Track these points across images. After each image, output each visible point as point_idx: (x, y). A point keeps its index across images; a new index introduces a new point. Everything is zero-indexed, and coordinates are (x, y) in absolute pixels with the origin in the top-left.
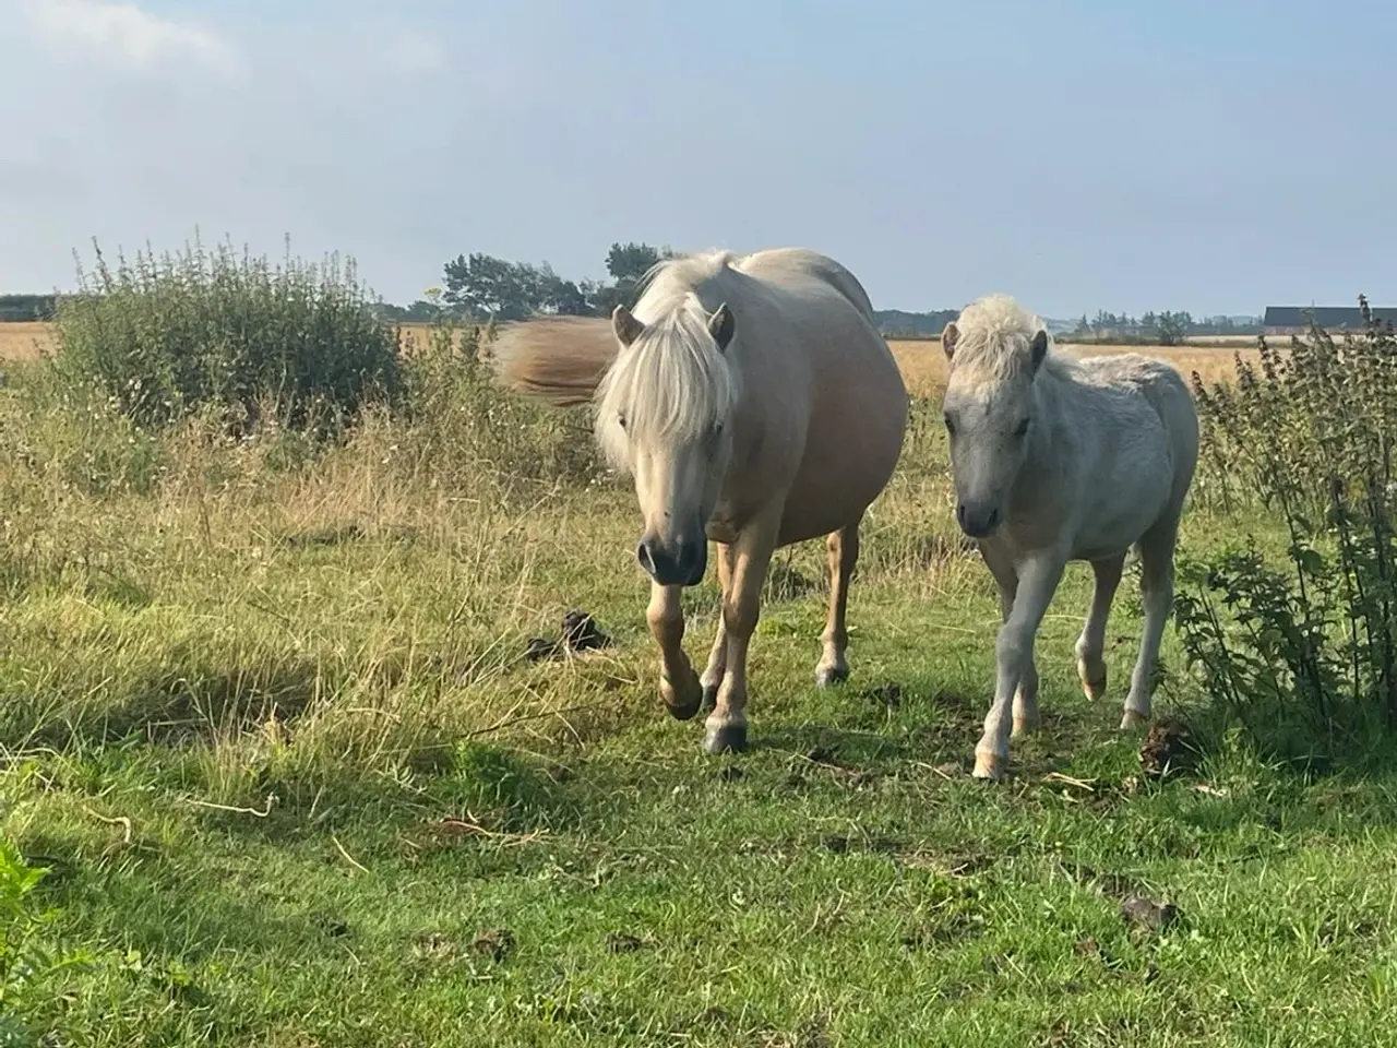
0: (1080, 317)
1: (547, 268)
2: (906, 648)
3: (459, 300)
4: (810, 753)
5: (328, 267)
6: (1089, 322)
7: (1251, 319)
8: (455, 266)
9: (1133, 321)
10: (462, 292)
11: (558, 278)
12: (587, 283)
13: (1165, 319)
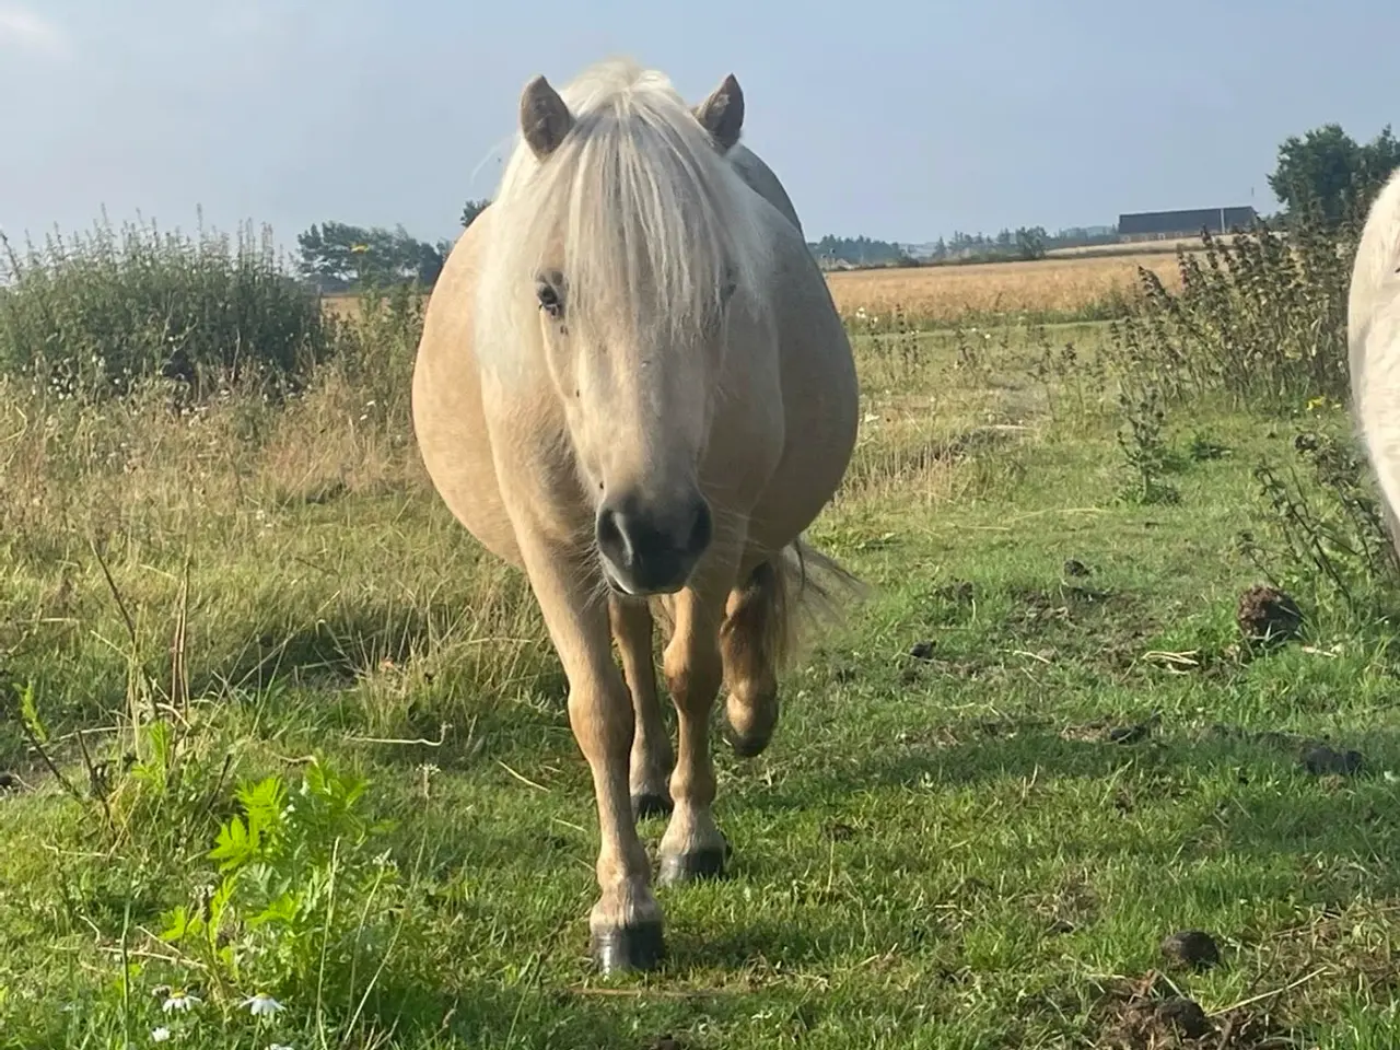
0: (937, 240)
1: (401, 231)
2: (946, 549)
3: (314, 270)
4: (911, 650)
5: (244, 235)
6: (946, 243)
7: (1104, 229)
8: (307, 237)
9: (989, 240)
10: (317, 263)
11: (414, 241)
12: (443, 242)
13: (1021, 233)
